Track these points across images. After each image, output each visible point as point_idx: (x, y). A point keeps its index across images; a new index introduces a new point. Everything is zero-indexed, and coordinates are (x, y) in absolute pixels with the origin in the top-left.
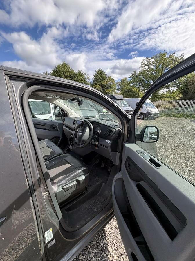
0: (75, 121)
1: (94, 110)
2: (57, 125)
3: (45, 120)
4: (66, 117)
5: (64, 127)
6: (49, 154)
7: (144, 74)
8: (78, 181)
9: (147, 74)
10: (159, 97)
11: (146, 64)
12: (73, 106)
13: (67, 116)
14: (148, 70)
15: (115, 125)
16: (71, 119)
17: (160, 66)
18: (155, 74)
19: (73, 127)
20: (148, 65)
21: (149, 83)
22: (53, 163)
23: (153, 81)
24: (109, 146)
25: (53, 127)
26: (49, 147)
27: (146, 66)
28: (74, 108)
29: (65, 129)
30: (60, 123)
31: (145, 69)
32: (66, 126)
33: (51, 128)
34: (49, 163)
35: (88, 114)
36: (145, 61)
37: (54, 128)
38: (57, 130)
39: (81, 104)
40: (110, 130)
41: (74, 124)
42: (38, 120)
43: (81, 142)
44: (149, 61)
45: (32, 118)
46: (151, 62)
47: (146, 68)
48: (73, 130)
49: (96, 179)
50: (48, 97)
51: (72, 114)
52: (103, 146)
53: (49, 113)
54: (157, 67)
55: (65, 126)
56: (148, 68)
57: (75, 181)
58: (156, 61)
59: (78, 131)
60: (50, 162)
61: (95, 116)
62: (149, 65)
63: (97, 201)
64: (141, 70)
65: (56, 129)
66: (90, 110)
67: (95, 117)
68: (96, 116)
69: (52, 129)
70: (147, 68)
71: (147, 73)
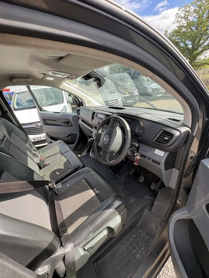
0: (94, 113)
1: (115, 92)
2: (71, 118)
3: (55, 113)
4: (81, 107)
5: (80, 122)
6: (63, 168)
7: (179, 33)
8: (110, 229)
9: (184, 32)
10: (199, 64)
11: (183, 16)
12: (88, 90)
13: (82, 105)
14: (186, 25)
15: (169, 119)
16: (87, 109)
17: (204, 16)
18: (195, 30)
19: (93, 124)
20: (185, 18)
21: (186, 45)
22: (68, 185)
23: (191, 41)
24: (163, 161)
25: (66, 122)
26: (62, 154)
27: (184, 20)
28: (90, 92)
29: (81, 124)
30: (74, 116)
31: (181, 25)
32: (83, 121)
33: (65, 123)
34: (61, 186)
35: (108, 98)
36: (182, 11)
37: (68, 122)
38: (72, 126)
39: (101, 85)
40: (164, 131)
41: (93, 118)
42: (46, 114)
43: (109, 154)
44: (188, 10)
45: (40, 112)
46: (192, 11)
47: (182, 22)
48: (92, 128)
49: (132, 201)
50: (48, 78)
51: (89, 102)
52: (147, 158)
53: (62, 102)
54: (199, 17)
55: (81, 120)
56: (186, 22)
57: (104, 229)
58: (200, 7)
59: (101, 135)
60: (62, 184)
61: (117, 100)
62: (187, 17)
63: (138, 238)
64: (175, 27)
65: (70, 124)
66: (110, 93)
67: (117, 102)
68: (119, 100)
69: (66, 125)
70: (184, 22)
71: (184, 30)
